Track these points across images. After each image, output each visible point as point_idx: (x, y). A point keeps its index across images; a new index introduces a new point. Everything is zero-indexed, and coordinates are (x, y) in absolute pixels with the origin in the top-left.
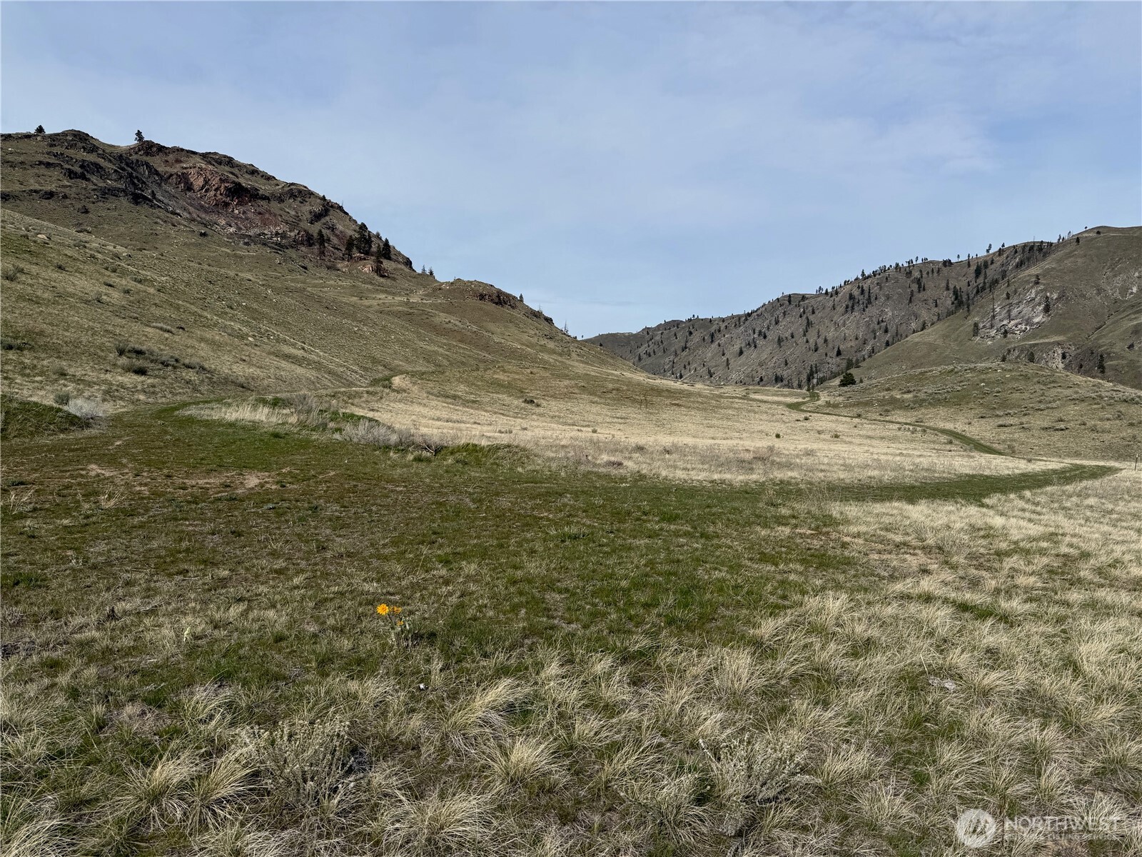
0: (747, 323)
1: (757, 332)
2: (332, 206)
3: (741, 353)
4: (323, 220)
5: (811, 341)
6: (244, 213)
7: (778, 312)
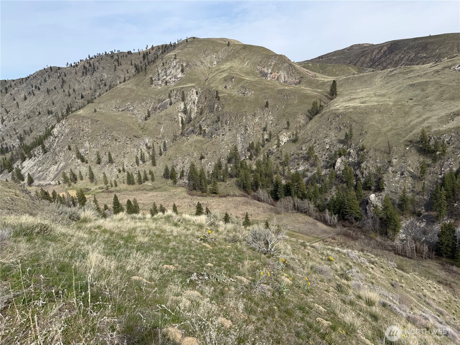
0: (28, 82)
1: (34, 86)
3: (25, 98)
5: (66, 91)
7: (45, 76)
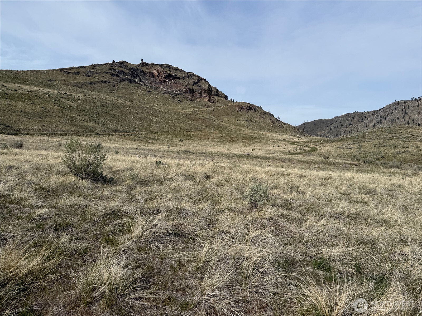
2: (201, 79)
4: (197, 84)
6: (170, 83)
